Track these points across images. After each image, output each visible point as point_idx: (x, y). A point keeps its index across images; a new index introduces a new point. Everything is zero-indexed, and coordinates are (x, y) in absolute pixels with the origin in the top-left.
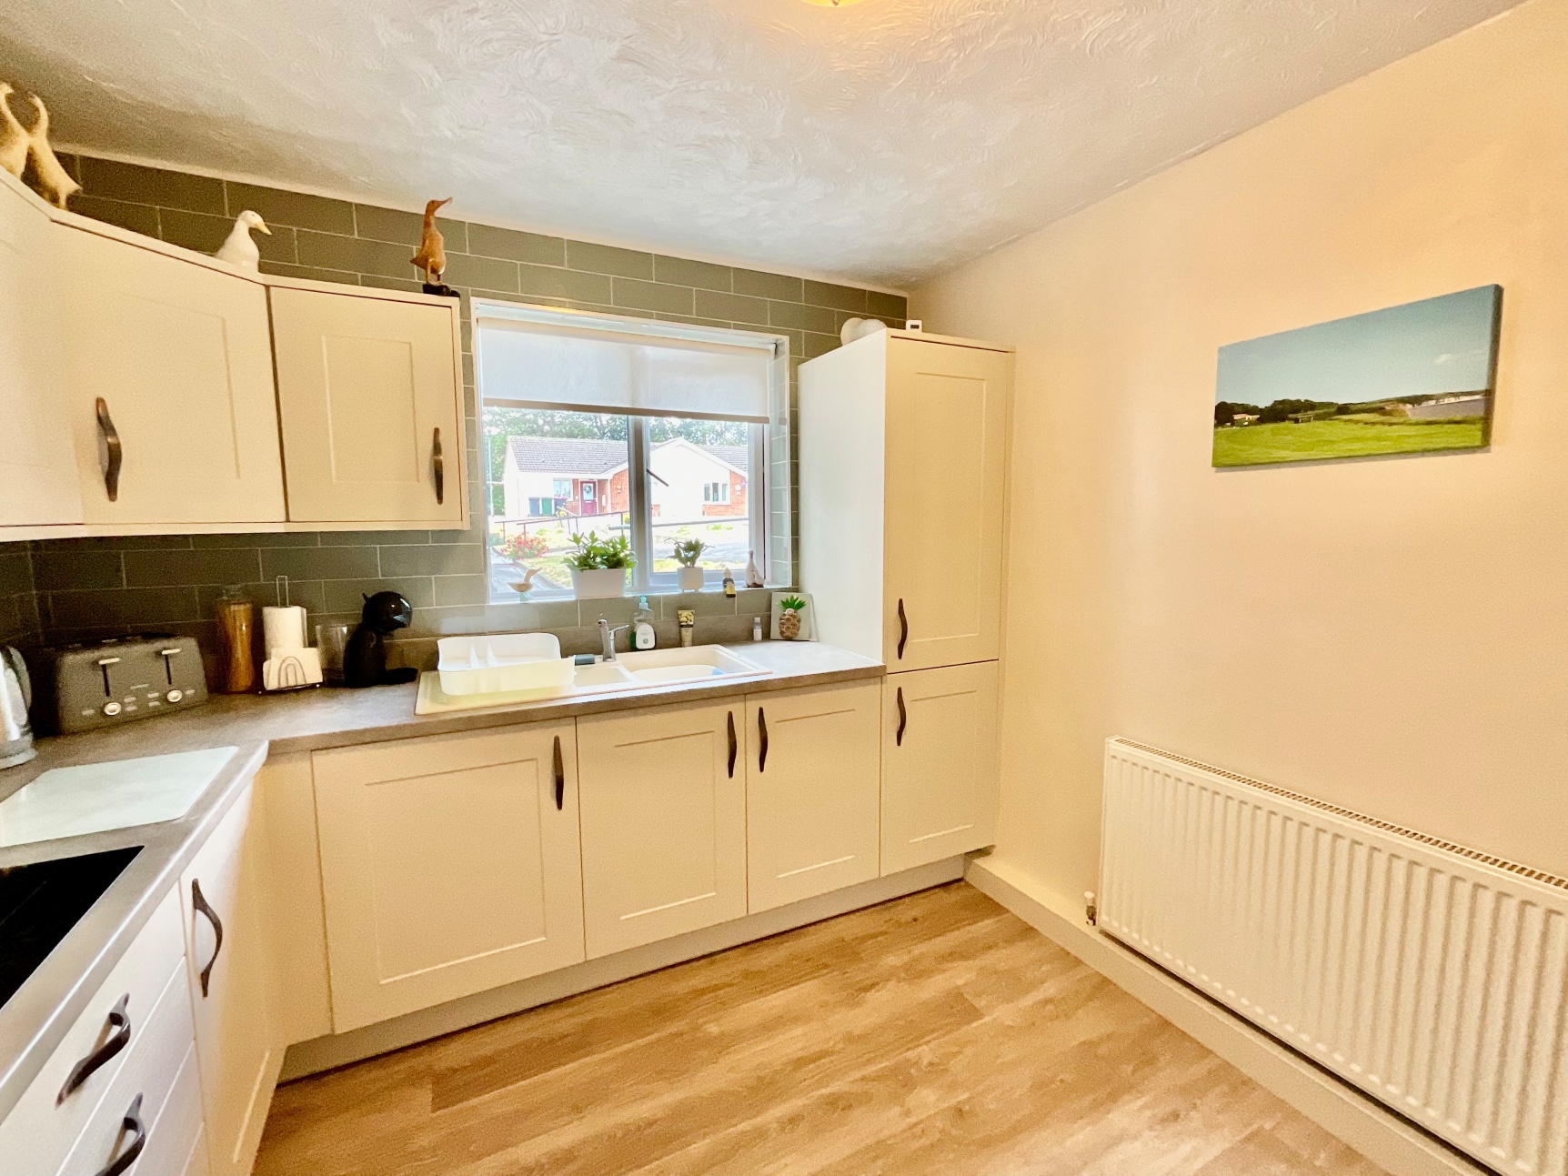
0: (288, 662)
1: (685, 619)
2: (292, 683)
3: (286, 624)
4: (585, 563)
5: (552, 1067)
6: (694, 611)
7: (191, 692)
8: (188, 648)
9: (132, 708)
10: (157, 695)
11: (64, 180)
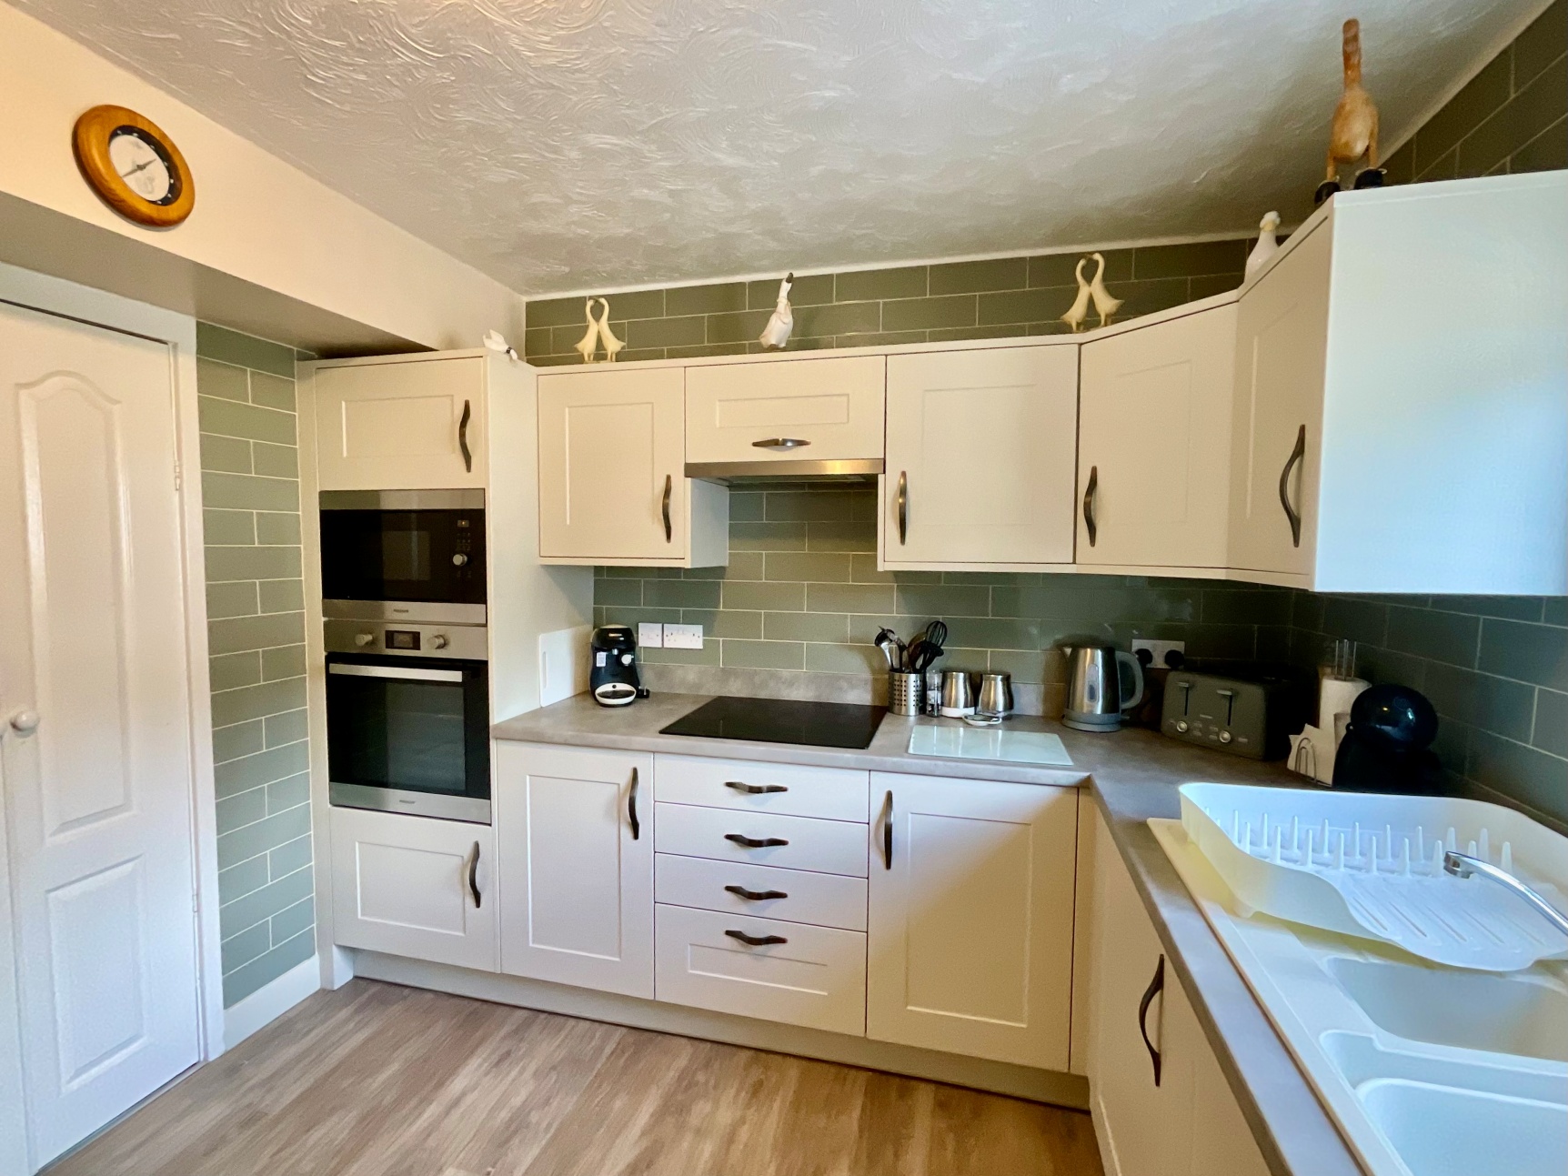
0: (1305, 744)
2: (1303, 772)
7: (1243, 740)
8: (1252, 696)
9: (1198, 733)
10: (1216, 729)
11: (1106, 304)
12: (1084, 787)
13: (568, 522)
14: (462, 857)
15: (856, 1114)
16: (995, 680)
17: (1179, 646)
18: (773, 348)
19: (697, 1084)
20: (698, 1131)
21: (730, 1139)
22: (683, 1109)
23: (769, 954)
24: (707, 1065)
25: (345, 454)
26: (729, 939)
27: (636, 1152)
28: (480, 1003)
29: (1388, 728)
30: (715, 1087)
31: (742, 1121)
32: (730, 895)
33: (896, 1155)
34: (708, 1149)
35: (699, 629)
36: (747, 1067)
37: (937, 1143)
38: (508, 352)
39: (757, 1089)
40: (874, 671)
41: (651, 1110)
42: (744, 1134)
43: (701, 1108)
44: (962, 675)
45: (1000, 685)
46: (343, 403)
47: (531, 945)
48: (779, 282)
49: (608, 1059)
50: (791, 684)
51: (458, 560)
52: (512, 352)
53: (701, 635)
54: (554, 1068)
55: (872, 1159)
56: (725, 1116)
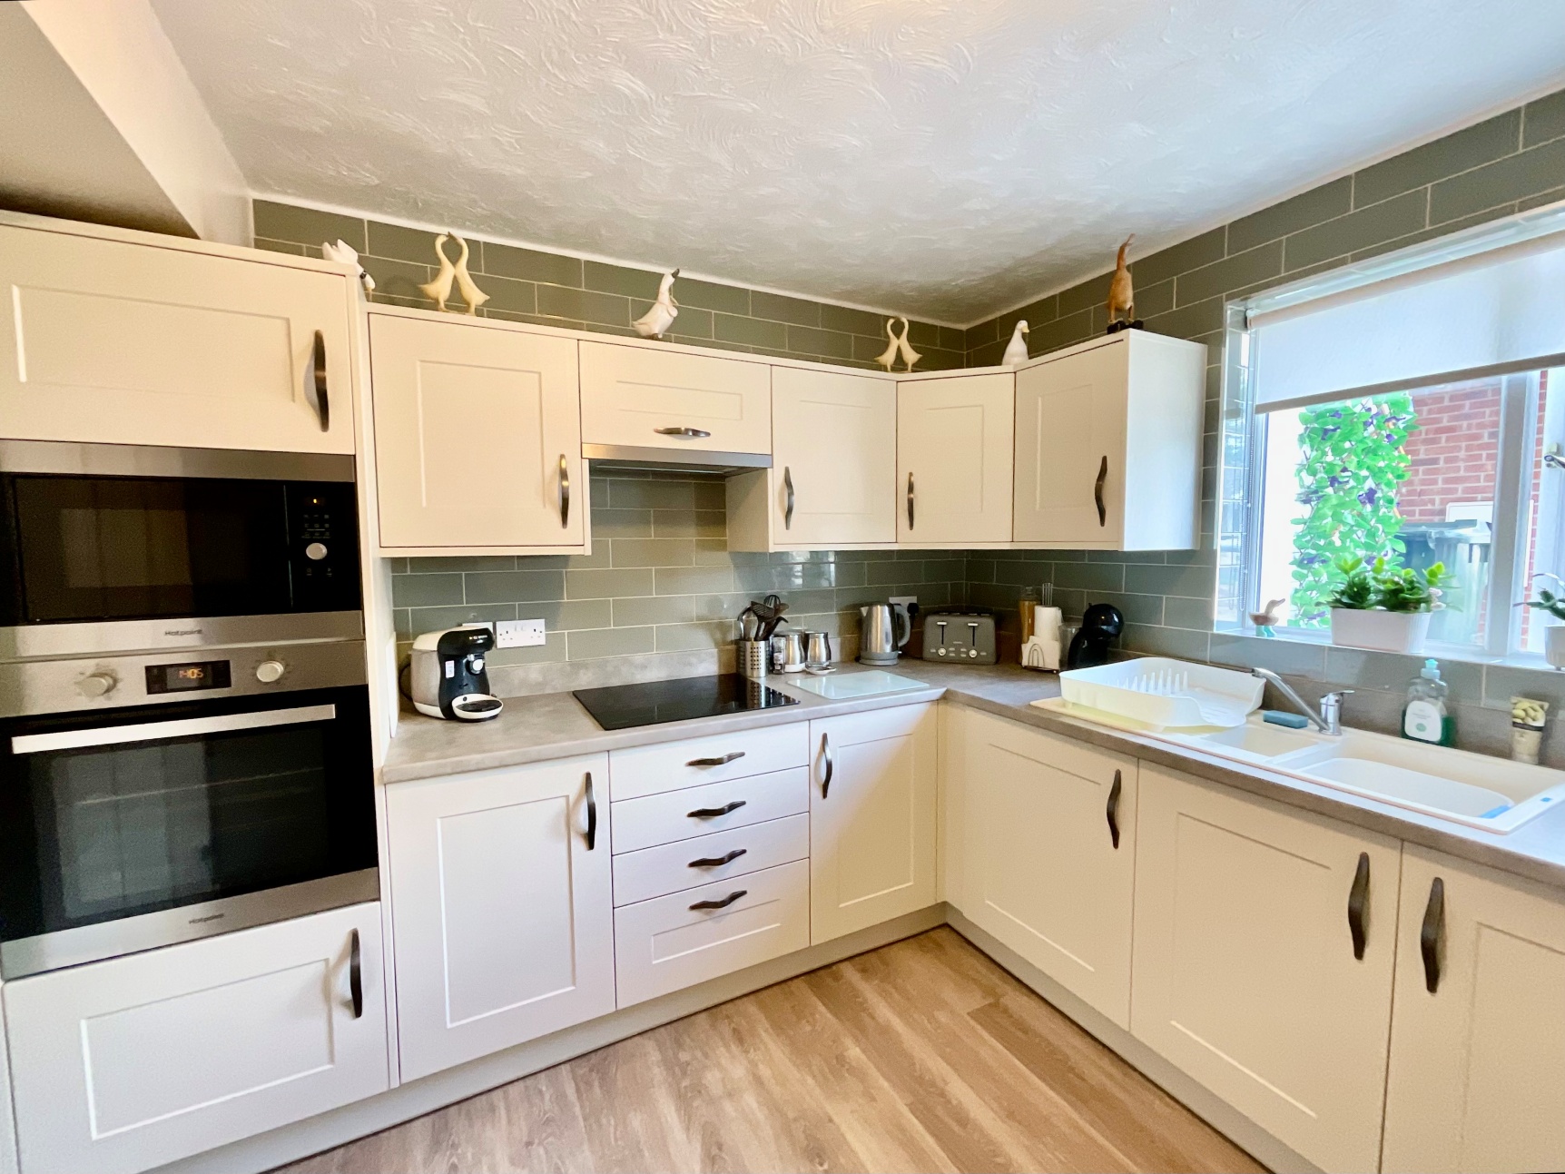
0: (1036, 647)
1: (1522, 714)
2: (1035, 664)
3: (1047, 619)
4: (1355, 597)
5: (1044, 1080)
6: (1546, 705)
7: (984, 654)
8: (986, 625)
9: (952, 655)
10: (965, 650)
11: (911, 356)
12: (946, 698)
13: (424, 504)
14: (327, 960)
15: (822, 1008)
16: (818, 637)
17: (914, 599)
18: (653, 337)
19: (688, 1064)
20: (730, 1095)
21: (758, 1081)
22: (699, 1089)
23: (731, 911)
24: (679, 1045)
25: (23, 377)
26: (696, 913)
27: (697, 1146)
28: (341, 1151)
29: (1104, 627)
30: (706, 1055)
31: (753, 1064)
32: (695, 870)
33: (873, 1018)
34: (750, 1100)
35: (540, 624)
36: (713, 1026)
37: (885, 995)
38: (362, 277)
39: (739, 1037)
40: (717, 644)
41: (673, 1108)
42: (765, 1072)
43: (712, 1078)
44: (796, 637)
45: (822, 640)
46: (16, 291)
47: (449, 1026)
48: (661, 276)
49: (580, 1098)
50: (644, 667)
51: (317, 551)
52: (368, 278)
53: (543, 629)
54: (529, 1144)
55: (863, 1030)
56: (738, 1071)
